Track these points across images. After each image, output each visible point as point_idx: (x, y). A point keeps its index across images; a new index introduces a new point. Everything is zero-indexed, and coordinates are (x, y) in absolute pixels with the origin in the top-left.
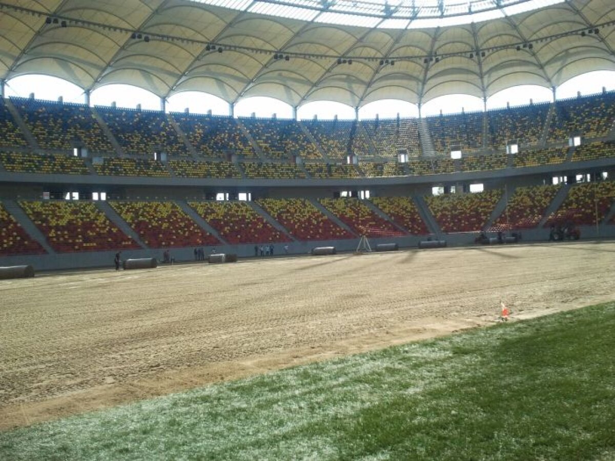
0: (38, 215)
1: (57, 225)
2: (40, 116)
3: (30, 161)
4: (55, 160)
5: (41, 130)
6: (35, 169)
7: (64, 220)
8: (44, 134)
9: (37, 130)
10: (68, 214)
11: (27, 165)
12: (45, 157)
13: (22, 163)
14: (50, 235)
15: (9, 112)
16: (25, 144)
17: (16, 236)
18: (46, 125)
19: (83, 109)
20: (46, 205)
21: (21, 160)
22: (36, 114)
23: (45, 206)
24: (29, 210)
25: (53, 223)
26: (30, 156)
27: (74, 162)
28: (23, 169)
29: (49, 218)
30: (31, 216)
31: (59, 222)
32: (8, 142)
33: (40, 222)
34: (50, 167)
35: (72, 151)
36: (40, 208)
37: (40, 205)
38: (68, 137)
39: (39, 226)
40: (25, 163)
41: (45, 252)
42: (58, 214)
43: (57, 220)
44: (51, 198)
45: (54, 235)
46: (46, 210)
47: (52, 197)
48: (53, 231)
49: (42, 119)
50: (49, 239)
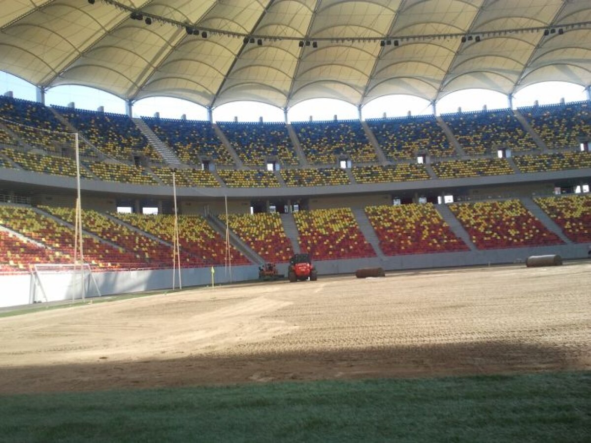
0: (552, 209)
1: (572, 217)
2: (546, 119)
3: (540, 161)
4: (563, 157)
5: (548, 132)
6: (545, 168)
7: (577, 212)
8: (551, 135)
9: (544, 133)
10: (581, 206)
11: (538, 165)
12: (553, 156)
13: (534, 164)
14: (566, 227)
15: (518, 121)
16: (535, 147)
17: (535, 229)
18: (552, 127)
19: (585, 106)
20: (559, 199)
21: (533, 162)
22: (541, 118)
23: (557, 201)
24: (544, 205)
25: (568, 215)
26: (540, 157)
27: (582, 157)
28: (535, 169)
29: (563, 211)
30: (546, 211)
31: (573, 214)
32: (520, 148)
33: (555, 216)
34: (560, 164)
35: (579, 147)
36: (554, 203)
37: (553, 199)
38: (574, 134)
39: (555, 220)
40: (537, 164)
41: (563, 242)
42: (571, 207)
43: (571, 213)
44: (562, 193)
45: (570, 227)
46: (559, 204)
47: (564, 192)
48: (568, 223)
49: (547, 122)
50: (565, 231)
